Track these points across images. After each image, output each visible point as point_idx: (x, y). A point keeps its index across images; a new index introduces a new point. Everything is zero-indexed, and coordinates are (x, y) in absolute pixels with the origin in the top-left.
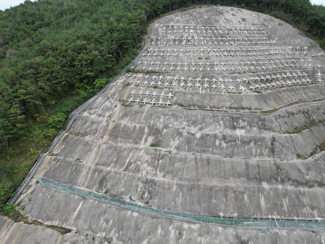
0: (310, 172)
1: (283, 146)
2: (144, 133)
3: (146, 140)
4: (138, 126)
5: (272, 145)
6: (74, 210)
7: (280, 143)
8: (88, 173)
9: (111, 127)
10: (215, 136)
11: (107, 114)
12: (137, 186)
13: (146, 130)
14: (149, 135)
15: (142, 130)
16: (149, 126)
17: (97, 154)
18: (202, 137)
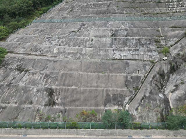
0: (118, 10)
1: (113, 4)
3: (69, 10)
5: (109, 4)
7: (112, 4)
9: (60, 8)
10: (91, 4)
12: (60, 19)
15: (69, 7)
16: (71, 6)
18: (86, 5)
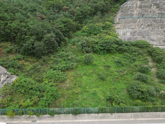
2: (152, 6)
3: (153, 7)
4: (149, 4)
6: (137, 21)
8: (136, 15)
9: (138, 6)
11: (135, 4)
13: (153, 5)
14: (154, 6)
16: (153, 4)
17: (137, 11)
